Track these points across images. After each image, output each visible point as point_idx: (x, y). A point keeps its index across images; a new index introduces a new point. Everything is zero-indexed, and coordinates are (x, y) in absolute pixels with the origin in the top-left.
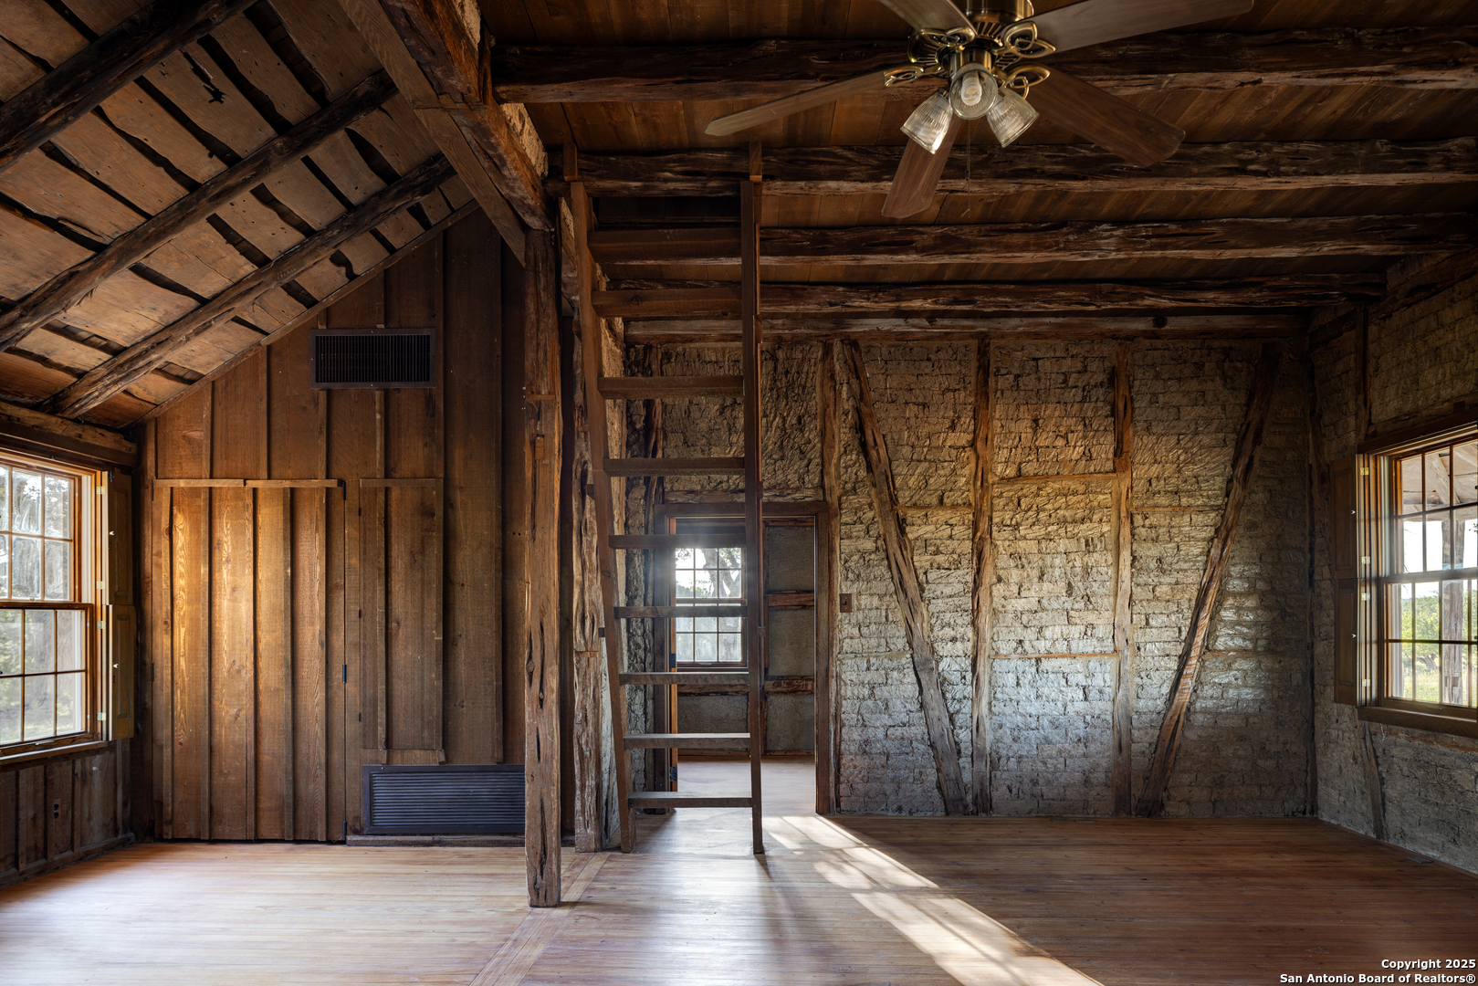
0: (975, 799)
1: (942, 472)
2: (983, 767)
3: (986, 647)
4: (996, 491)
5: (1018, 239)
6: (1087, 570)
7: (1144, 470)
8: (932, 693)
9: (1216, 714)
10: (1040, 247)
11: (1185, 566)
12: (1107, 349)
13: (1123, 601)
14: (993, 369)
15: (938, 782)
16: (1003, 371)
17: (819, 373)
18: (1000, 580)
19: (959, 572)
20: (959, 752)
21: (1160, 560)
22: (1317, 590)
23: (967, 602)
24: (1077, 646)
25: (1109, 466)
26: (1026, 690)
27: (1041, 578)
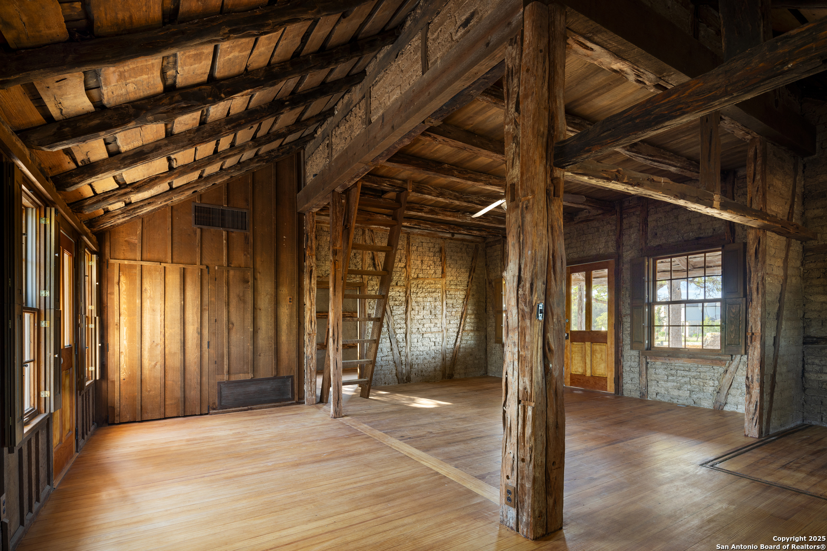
0: (406, 378)
1: (397, 275)
2: (408, 368)
3: (409, 330)
4: (412, 282)
5: (449, 213)
6: (435, 307)
7: (449, 278)
8: (394, 345)
9: (465, 348)
10: (454, 217)
11: (458, 306)
12: (440, 241)
13: (444, 316)
14: (411, 244)
15: (396, 373)
16: (414, 245)
17: (361, 239)
18: (413, 310)
19: (402, 307)
20: (402, 363)
21: (453, 304)
22: (488, 313)
23: (404, 316)
24: (433, 329)
25: (440, 276)
26: (420, 343)
27: (423, 309)
